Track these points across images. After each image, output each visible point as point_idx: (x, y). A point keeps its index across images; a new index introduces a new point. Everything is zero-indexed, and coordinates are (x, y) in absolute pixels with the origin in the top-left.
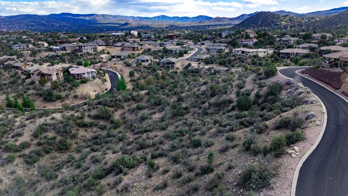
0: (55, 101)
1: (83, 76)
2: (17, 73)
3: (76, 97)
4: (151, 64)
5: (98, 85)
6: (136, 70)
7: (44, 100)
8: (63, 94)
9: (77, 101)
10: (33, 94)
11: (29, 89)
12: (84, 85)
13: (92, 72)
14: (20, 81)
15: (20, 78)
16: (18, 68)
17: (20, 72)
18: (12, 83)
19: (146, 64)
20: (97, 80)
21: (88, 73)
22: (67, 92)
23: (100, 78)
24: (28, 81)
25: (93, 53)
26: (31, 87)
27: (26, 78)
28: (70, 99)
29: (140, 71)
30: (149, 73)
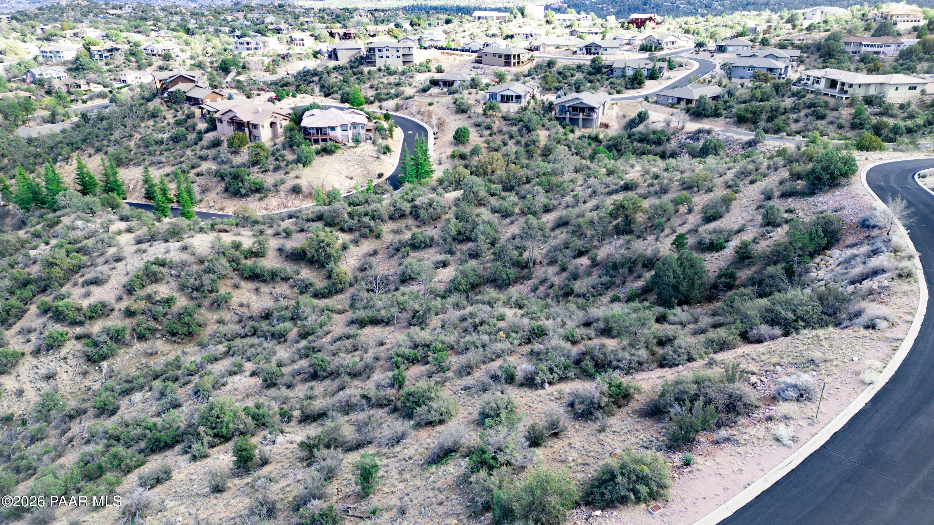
0: (245, 195)
1: (332, 133)
2: (191, 116)
3: (296, 190)
4: (525, 109)
5: (362, 162)
6: (477, 125)
7: (226, 190)
8: (269, 179)
9: (297, 202)
10: (209, 172)
11: (204, 158)
12: (326, 158)
13: (355, 125)
14: (192, 136)
15: (194, 127)
16: (196, 102)
17: (198, 112)
18: (176, 139)
19: (512, 108)
20: (367, 148)
21: (344, 127)
22: (279, 176)
23: (374, 143)
24: (210, 136)
25: (400, 69)
26: (212, 152)
27: (207, 131)
28: (282, 194)
29: (489, 128)
30: (511, 137)
